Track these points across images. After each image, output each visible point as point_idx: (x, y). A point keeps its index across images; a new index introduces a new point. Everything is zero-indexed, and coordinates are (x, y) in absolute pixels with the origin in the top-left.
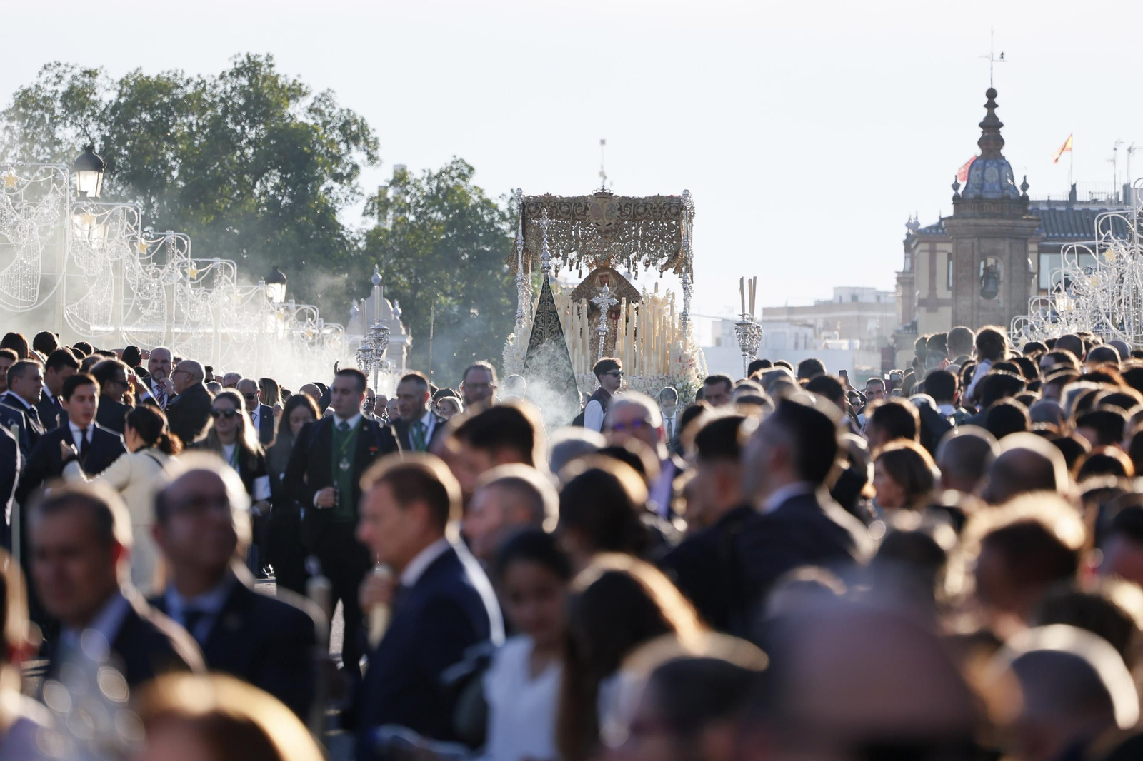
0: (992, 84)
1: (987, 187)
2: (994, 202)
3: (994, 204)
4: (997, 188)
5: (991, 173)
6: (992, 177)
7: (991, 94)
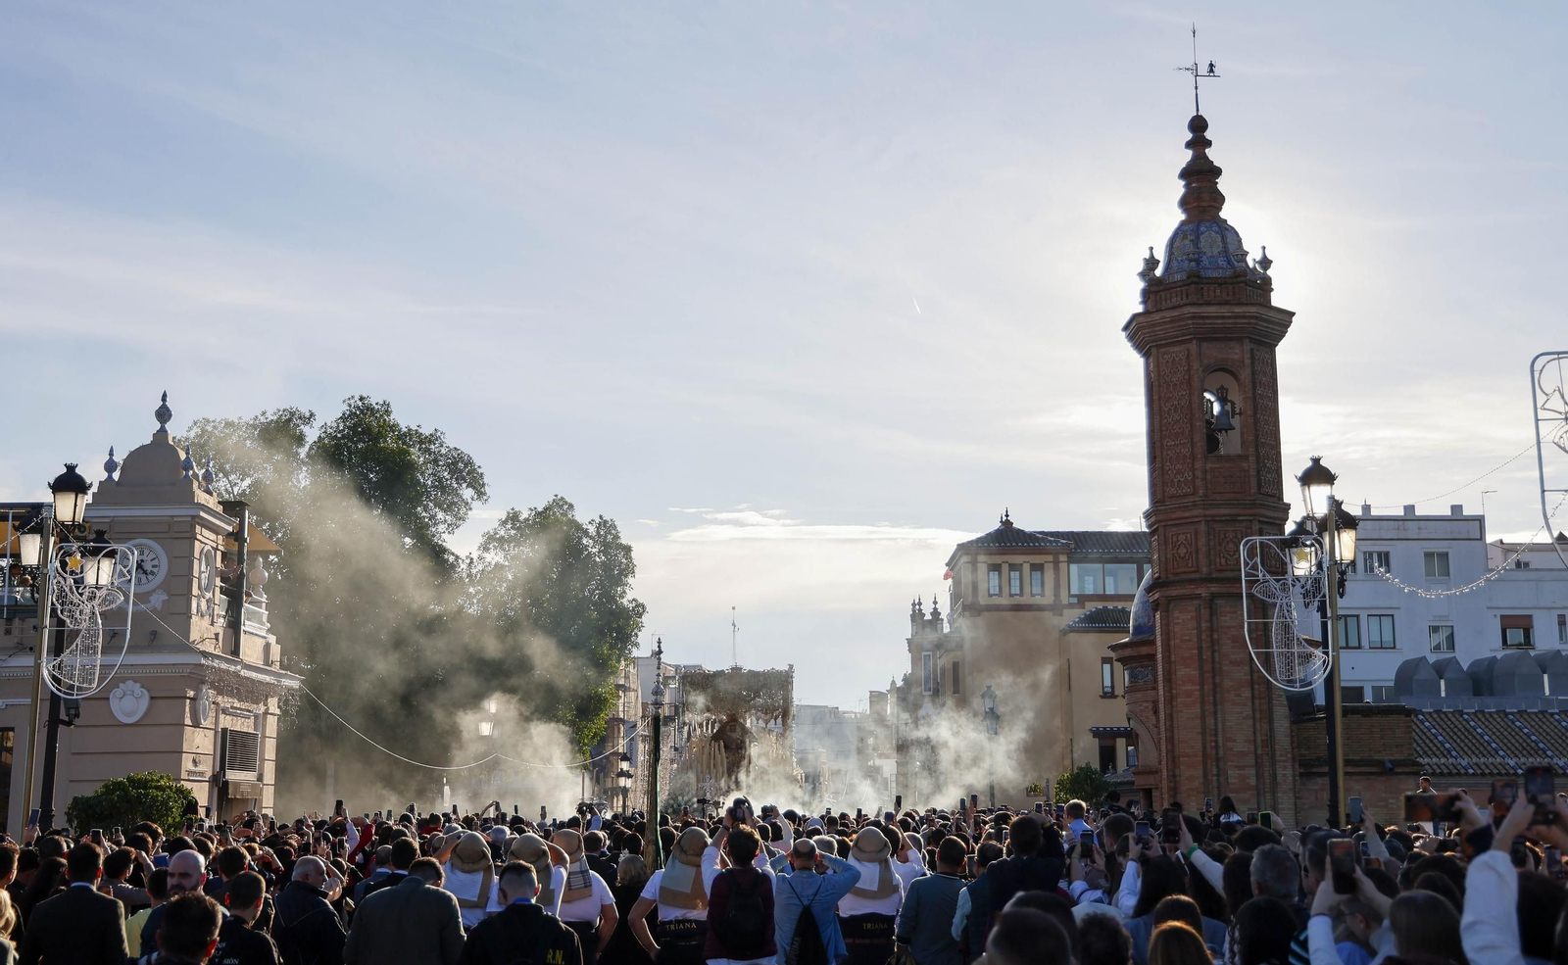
0: (1198, 110)
1: (1205, 261)
2: (1221, 283)
3: (1220, 284)
4: (1222, 262)
5: (1210, 242)
6: (1211, 247)
7: (1198, 125)
